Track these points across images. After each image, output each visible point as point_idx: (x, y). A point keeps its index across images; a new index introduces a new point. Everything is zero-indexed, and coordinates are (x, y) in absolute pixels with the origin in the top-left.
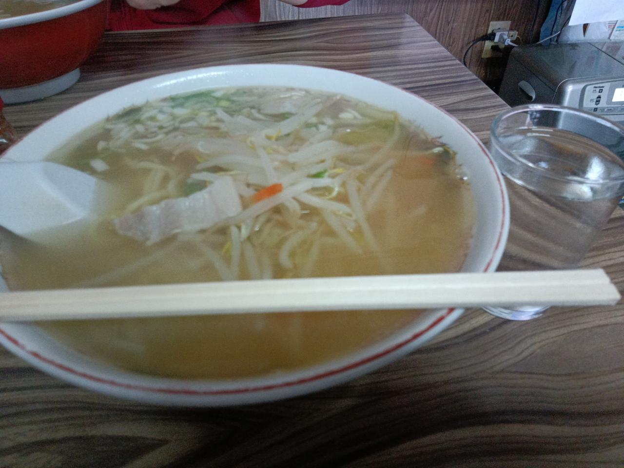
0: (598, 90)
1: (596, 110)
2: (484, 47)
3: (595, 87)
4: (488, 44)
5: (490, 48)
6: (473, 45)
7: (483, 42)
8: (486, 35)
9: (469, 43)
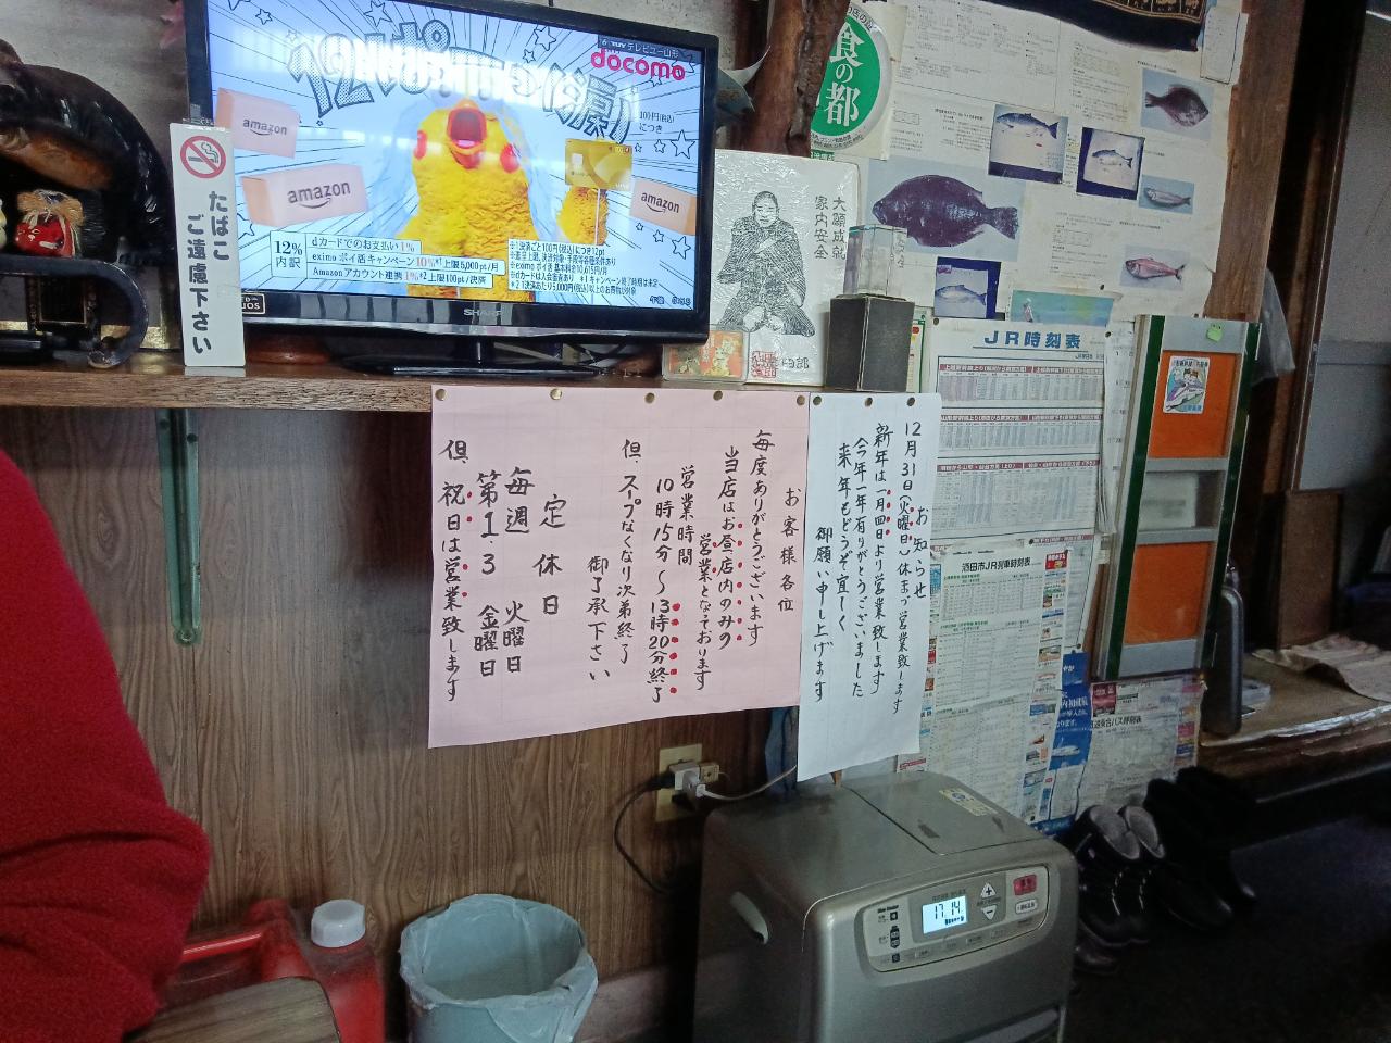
0: (887, 914)
1: (896, 958)
2: (656, 799)
3: (880, 911)
4: (664, 796)
5: (670, 799)
6: (631, 801)
7: (653, 792)
8: (657, 775)
9: (622, 797)
